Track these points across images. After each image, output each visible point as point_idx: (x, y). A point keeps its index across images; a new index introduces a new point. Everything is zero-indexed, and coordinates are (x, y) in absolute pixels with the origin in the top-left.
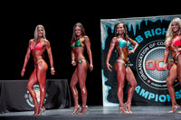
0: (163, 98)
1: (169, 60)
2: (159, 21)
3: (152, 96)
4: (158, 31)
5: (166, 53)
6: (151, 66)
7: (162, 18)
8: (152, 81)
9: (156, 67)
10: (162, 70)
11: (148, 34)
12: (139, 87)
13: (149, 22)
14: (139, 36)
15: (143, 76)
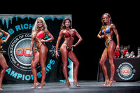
0: (28, 78)
1: (34, 48)
2: (27, 18)
3: (20, 76)
4: (26, 26)
5: (32, 43)
6: (20, 53)
7: (29, 16)
8: (20, 64)
9: (24, 53)
10: (29, 56)
11: (18, 28)
12: (10, 69)
13: (19, 18)
14: (11, 29)
15: (13, 60)
